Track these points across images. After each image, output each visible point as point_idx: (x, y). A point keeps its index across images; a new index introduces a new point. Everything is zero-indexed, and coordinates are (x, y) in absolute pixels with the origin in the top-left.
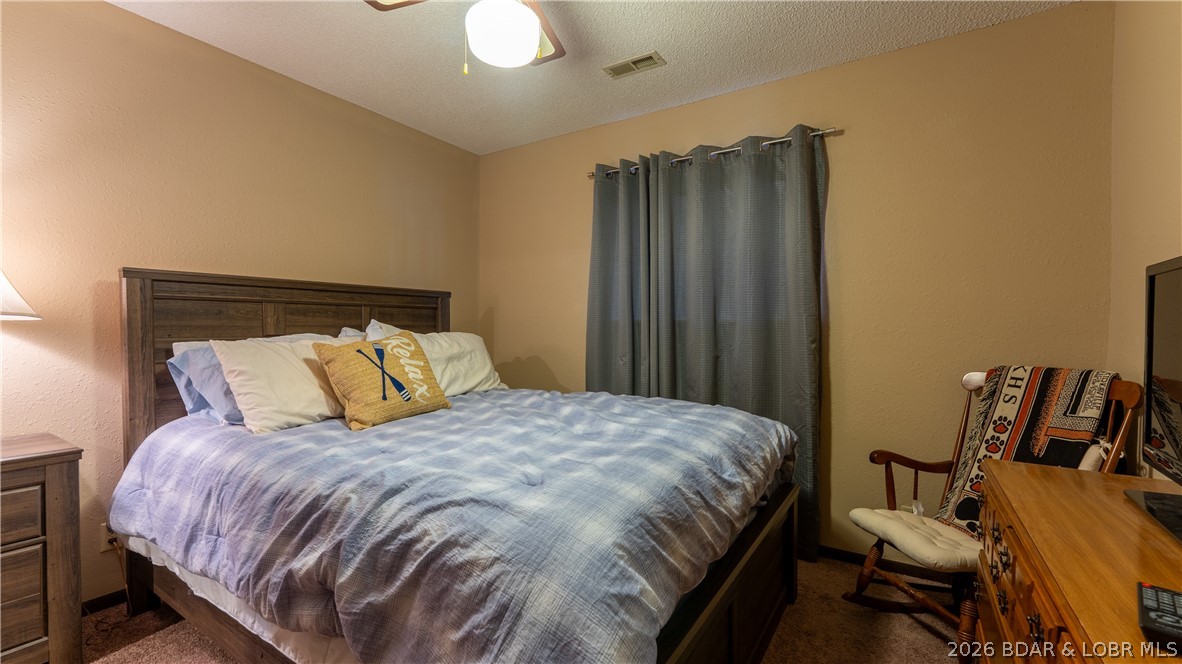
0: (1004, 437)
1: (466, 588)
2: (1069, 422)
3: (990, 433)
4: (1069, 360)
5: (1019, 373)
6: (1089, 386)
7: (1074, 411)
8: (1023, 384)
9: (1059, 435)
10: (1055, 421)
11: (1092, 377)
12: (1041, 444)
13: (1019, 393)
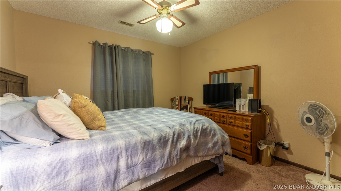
0: (178, 107)
1: (208, 130)
2: (185, 103)
3: (176, 106)
4: (183, 95)
5: (177, 98)
6: (186, 98)
7: (185, 102)
8: (178, 99)
9: (184, 105)
10: (183, 103)
11: (186, 97)
12: (182, 107)
13: (178, 100)
